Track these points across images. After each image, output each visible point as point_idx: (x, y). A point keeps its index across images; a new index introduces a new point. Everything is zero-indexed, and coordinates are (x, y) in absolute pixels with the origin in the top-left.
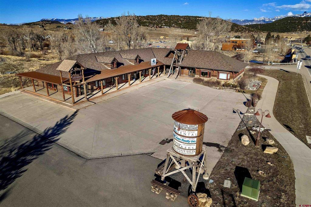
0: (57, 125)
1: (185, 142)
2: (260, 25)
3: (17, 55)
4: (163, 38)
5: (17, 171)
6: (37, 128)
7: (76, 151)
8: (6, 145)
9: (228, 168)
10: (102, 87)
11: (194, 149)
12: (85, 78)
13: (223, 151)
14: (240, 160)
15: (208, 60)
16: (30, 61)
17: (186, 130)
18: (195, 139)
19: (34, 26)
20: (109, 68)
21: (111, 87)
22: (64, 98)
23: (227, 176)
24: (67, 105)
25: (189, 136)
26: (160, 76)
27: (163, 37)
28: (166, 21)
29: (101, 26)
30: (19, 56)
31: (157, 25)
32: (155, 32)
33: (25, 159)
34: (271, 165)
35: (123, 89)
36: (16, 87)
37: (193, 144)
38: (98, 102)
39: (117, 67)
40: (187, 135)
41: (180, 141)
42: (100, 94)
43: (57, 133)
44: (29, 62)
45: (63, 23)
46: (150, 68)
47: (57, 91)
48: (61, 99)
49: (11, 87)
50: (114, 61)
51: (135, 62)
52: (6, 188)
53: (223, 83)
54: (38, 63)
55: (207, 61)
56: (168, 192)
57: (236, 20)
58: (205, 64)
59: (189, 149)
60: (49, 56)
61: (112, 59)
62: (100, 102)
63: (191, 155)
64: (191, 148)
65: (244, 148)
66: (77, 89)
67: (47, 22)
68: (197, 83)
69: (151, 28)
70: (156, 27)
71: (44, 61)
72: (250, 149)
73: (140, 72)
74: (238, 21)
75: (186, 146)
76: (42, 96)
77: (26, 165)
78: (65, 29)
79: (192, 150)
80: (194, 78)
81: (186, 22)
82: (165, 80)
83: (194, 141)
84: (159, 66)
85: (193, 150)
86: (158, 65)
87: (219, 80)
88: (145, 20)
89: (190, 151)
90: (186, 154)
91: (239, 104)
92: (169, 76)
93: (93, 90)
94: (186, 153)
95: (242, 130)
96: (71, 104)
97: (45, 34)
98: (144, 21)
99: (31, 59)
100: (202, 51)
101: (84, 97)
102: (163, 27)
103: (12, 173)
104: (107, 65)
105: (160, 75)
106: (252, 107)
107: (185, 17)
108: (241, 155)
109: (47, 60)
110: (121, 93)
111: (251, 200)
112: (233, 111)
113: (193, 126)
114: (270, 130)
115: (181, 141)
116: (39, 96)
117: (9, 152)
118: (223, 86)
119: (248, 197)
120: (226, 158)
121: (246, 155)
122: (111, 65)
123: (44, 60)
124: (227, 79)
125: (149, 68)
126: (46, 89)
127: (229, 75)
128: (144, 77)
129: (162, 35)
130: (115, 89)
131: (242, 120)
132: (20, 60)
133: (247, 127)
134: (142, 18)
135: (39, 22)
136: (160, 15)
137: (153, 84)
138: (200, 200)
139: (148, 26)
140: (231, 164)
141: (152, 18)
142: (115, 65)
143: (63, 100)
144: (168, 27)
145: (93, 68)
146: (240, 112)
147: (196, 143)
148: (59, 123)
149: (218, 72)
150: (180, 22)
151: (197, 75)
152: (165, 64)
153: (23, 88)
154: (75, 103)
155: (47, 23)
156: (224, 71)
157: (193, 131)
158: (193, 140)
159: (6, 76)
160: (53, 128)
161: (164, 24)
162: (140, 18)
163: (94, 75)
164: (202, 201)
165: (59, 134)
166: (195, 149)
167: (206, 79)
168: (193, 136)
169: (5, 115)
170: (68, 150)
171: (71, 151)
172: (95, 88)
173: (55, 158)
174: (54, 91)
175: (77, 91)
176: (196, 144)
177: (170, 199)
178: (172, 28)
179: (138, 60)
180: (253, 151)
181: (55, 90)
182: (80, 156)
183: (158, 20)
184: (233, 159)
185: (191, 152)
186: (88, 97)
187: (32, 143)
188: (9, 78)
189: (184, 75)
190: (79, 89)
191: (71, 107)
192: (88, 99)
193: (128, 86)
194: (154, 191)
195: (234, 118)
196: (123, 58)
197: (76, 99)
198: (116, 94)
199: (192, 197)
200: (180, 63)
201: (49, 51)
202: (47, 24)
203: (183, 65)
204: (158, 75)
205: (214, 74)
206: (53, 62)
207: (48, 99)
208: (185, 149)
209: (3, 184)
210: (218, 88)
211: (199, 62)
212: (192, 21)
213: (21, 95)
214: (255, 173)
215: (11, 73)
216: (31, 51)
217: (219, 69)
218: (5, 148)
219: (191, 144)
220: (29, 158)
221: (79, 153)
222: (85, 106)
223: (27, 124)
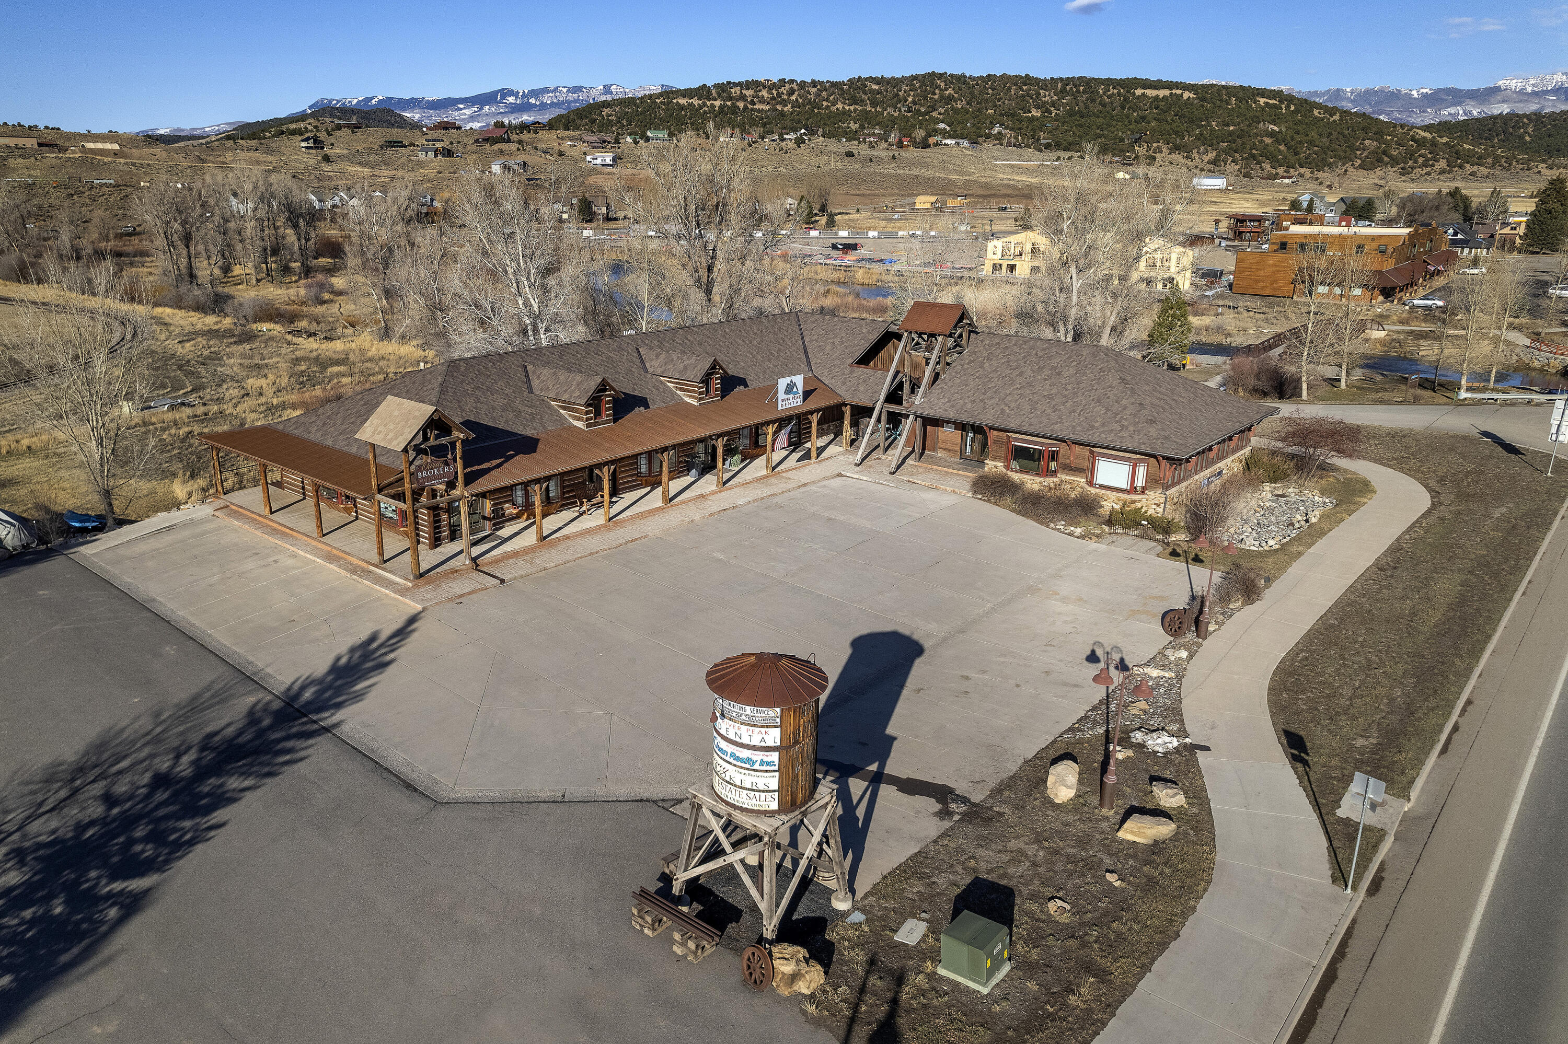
0: (335, 670)
1: (739, 764)
2: (1536, 118)
3: (199, 308)
4: (928, 206)
5: (197, 824)
6: (269, 670)
7: (403, 770)
8: (159, 729)
9: (942, 881)
10: (538, 510)
11: (770, 791)
12: (469, 470)
13: (957, 818)
14: (1005, 858)
15: (1054, 391)
16: (249, 337)
17: (742, 724)
18: (774, 757)
19: (275, 144)
20: (579, 424)
21: (584, 508)
22: (381, 553)
23: (925, 906)
24: (389, 584)
25: (753, 743)
26: (824, 455)
27: (933, 199)
28: (956, 111)
29: (604, 142)
30: (206, 313)
31: (906, 132)
32: (892, 169)
33: (221, 785)
34: (1117, 884)
35: (633, 517)
36: (192, 476)
37: (767, 771)
38: (515, 578)
39: (615, 421)
40: (745, 740)
41: (724, 757)
42: (530, 538)
43: (333, 702)
44: (247, 346)
45: (417, 116)
46: (772, 422)
47: (357, 518)
48: (367, 557)
49: (174, 475)
50: (600, 391)
51: (700, 393)
52: (168, 869)
53: (1110, 504)
54: (283, 351)
55: (1050, 397)
56: (681, 930)
57: (1381, 91)
58: (1033, 409)
59: (754, 788)
60: (334, 308)
61: (593, 384)
62: (521, 577)
63: (761, 809)
64: (761, 787)
65: (1049, 812)
66: (435, 516)
67: (337, 121)
68: (989, 501)
69: (871, 146)
70: (900, 145)
71: (311, 339)
72: (1070, 818)
73: (720, 444)
74: (1394, 96)
75: (743, 777)
76: (294, 534)
77: (223, 806)
78: (421, 156)
79: (763, 791)
80: (980, 472)
81: (1071, 113)
82: (840, 475)
83: (768, 764)
84: (817, 411)
85: (767, 791)
86: (813, 407)
87: (1093, 491)
88: (840, 106)
89: (757, 794)
90: (746, 806)
91: (1143, 617)
92: (863, 460)
93: (499, 520)
94: (743, 800)
95: (1080, 742)
96: (406, 579)
97: (326, 184)
98: (834, 109)
99: (254, 326)
100: (1032, 343)
101: (462, 552)
102: (936, 144)
103: (182, 829)
104: (572, 410)
105: (821, 450)
106: (1191, 636)
107: (1063, 86)
108: (1018, 837)
109: (326, 338)
110: (620, 535)
111: (967, 989)
112: (1089, 653)
113: (764, 712)
114: (1206, 749)
115: (728, 758)
116: (284, 533)
117: (171, 756)
118: (1110, 521)
119: (960, 979)
120: (952, 845)
121: (1039, 839)
122: (587, 413)
123: (311, 335)
124: (1133, 490)
125: (768, 423)
126: (310, 502)
127: (1141, 471)
128: (742, 461)
129: (929, 186)
130: (596, 518)
131: (1108, 696)
132: (211, 333)
133: (1107, 731)
134: (824, 94)
135: (302, 117)
136: (924, 76)
137: (778, 499)
138: (776, 963)
139: (852, 136)
140: (959, 869)
141: (879, 92)
142: (608, 409)
143: (376, 559)
144: (966, 143)
145: (506, 422)
146: (1122, 660)
147: (776, 768)
148: (344, 661)
149: (1092, 452)
150: (1036, 113)
151: (996, 458)
152: (848, 398)
153: (225, 494)
154: (421, 575)
155: (339, 127)
156: (1117, 451)
157: (762, 726)
158: (765, 759)
159: (154, 420)
160: (320, 681)
161: (942, 126)
162: (813, 90)
163: (509, 458)
164: (783, 969)
165: (339, 706)
166: (774, 791)
167: (1033, 483)
168: (763, 744)
169: (161, 611)
170: (377, 763)
171: (386, 769)
172: (510, 510)
173: (326, 788)
174: (342, 517)
175: (436, 522)
176: (777, 774)
177: (684, 957)
178: (989, 149)
179: (716, 383)
180: (1080, 828)
181: (347, 510)
182: (416, 790)
183: (914, 102)
184: (980, 852)
185: (763, 798)
186: (476, 551)
187: (240, 733)
188: (164, 430)
189: (941, 454)
190: (445, 516)
191: (403, 591)
192: (474, 560)
193: (660, 504)
194: (638, 927)
195: (1076, 686)
196: (650, 370)
197: (428, 557)
198: (594, 543)
199: (753, 954)
200: (918, 399)
201: (338, 282)
202: (337, 133)
203: (929, 412)
204: (814, 453)
205: (1074, 462)
206: (354, 346)
207: (316, 552)
208: (741, 788)
209: (158, 856)
210: (1078, 531)
211: (1009, 399)
212: (1104, 105)
213: (212, 526)
214: (1034, 907)
215: (172, 408)
216: (258, 281)
217: (1095, 439)
218: (157, 740)
219: (761, 771)
220: (234, 783)
221: (413, 776)
222: (459, 592)
223: (236, 653)
